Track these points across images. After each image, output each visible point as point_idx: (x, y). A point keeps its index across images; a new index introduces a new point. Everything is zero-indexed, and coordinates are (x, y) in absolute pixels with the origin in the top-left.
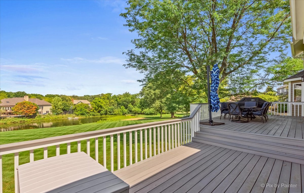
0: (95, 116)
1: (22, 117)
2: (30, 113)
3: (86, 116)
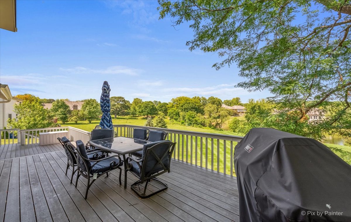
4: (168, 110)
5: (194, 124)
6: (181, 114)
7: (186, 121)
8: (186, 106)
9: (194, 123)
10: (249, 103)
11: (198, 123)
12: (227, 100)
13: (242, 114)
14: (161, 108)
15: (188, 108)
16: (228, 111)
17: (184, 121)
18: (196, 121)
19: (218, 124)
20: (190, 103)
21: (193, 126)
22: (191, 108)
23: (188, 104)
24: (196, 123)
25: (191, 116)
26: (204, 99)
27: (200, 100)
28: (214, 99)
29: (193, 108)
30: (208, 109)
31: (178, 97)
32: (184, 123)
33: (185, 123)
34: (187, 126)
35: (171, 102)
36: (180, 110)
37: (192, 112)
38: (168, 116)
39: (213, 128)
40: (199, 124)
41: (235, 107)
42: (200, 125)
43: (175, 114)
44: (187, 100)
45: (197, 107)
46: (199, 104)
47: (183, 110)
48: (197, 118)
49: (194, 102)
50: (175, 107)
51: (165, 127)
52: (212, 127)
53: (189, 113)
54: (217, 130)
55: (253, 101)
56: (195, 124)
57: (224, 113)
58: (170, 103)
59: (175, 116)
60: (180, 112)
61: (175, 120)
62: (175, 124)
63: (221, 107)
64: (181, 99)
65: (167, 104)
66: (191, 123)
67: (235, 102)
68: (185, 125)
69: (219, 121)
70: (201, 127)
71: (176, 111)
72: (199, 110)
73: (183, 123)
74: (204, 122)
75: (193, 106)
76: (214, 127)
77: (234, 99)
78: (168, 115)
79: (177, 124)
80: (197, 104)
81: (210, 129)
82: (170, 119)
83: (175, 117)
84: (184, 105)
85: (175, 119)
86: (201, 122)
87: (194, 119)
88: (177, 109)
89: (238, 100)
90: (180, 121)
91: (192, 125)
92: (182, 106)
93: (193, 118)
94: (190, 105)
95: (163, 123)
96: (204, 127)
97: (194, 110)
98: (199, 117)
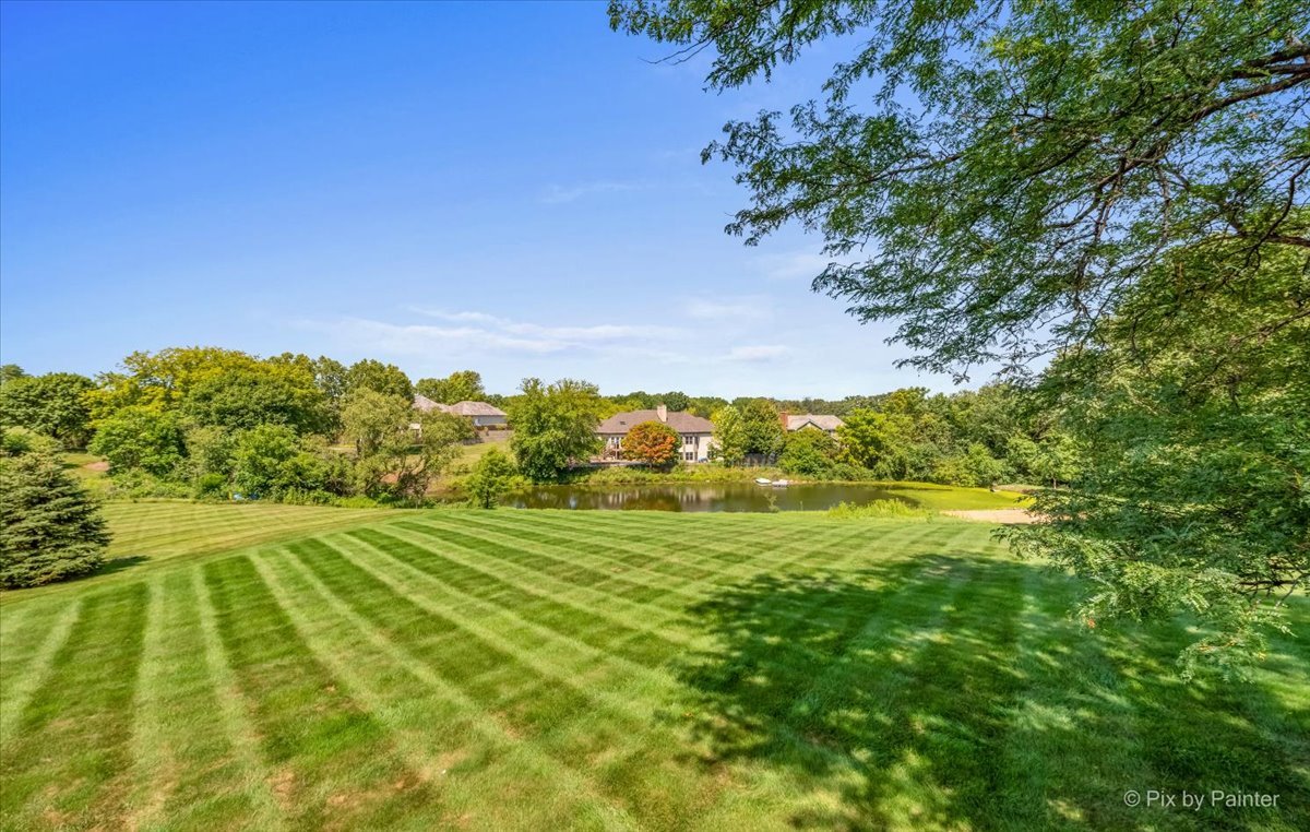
0: (851, 480)
1: (643, 467)
2: (658, 457)
3: (819, 479)
4: (98, 416)
5: (284, 487)
6: (203, 438)
7: (236, 474)
8: (229, 398)
9: (284, 481)
10: (523, 393)
11: (309, 482)
12: (430, 381)
13: (490, 432)
14: (34, 404)
15: (244, 407)
16: (453, 420)
17: (217, 476)
18: (299, 474)
19: (407, 480)
20: (255, 383)
21: (280, 500)
22: (267, 408)
23: (246, 390)
24: (303, 484)
25: (273, 450)
26: (334, 367)
27: (310, 370)
28: (382, 369)
29: (277, 410)
30: (365, 416)
31: (178, 350)
32: (218, 486)
33: (225, 488)
34: (240, 503)
35: (117, 372)
36: (187, 420)
37: (277, 429)
38: (99, 454)
39: (385, 501)
40: (315, 488)
41: (467, 408)
42: (319, 492)
43: (151, 439)
44: (238, 368)
45: (300, 404)
46: (311, 390)
47: (214, 417)
48: (303, 459)
49: (281, 382)
50: (150, 401)
51: (84, 526)
52: (384, 495)
53: (263, 432)
54: (406, 507)
55: (539, 387)
56: (292, 488)
57: (440, 429)
58: (112, 379)
59: (149, 450)
60: (191, 427)
61: (150, 475)
62: (150, 499)
63: (413, 406)
64: (201, 361)
65: (86, 384)
66: (265, 487)
67: (460, 386)
68: (226, 497)
69: (414, 462)
70: (326, 501)
71: (164, 423)
72: (309, 419)
73: (210, 488)
74: (342, 474)
75: (274, 396)
76: (390, 492)
77: (456, 376)
78: (95, 445)
79: (170, 494)
80: (298, 392)
81: (375, 503)
82: (112, 473)
83: (150, 456)
84: (219, 390)
85: (151, 469)
86: (327, 475)
87: (288, 463)
88: (170, 414)
89: (471, 378)
90: (186, 480)
91: (275, 495)
92: (207, 398)
93: (282, 458)
94: (256, 395)
95: (68, 505)
96: (343, 500)
97: (285, 418)
98: (316, 454)
